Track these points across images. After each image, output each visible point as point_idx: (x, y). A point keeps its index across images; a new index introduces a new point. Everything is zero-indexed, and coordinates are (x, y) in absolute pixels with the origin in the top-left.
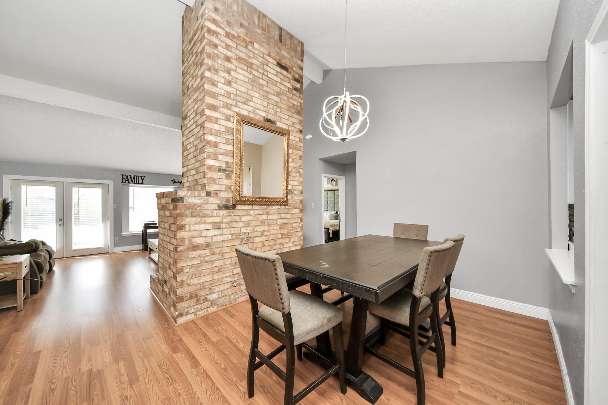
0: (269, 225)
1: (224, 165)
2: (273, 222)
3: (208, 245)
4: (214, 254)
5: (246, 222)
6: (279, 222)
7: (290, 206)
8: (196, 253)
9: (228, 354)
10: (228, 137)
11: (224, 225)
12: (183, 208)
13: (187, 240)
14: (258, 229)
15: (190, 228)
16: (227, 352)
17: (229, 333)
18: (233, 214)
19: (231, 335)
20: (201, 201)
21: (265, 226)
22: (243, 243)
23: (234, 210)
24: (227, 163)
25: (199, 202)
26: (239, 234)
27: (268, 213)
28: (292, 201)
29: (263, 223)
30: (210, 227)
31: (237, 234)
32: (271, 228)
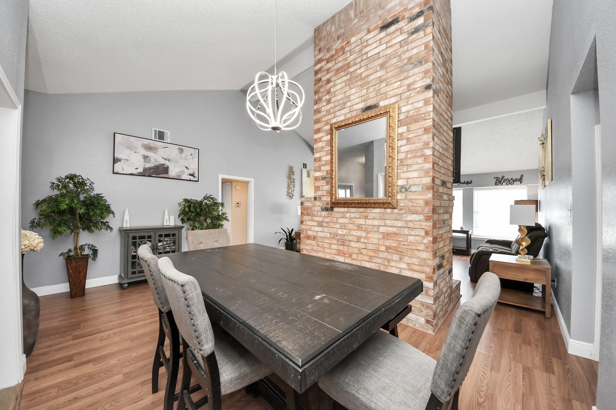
0: (368, 232)
1: (325, 174)
2: (373, 229)
3: (315, 238)
4: (318, 245)
5: (342, 224)
6: (382, 229)
7: (401, 210)
10: (328, 149)
11: (325, 224)
14: (354, 233)
15: (306, 223)
18: (331, 215)
20: (311, 204)
21: (362, 232)
22: (339, 244)
23: (332, 212)
24: (327, 172)
26: (336, 234)
27: (366, 217)
29: (359, 227)
30: (315, 224)
31: (334, 234)
32: (369, 235)
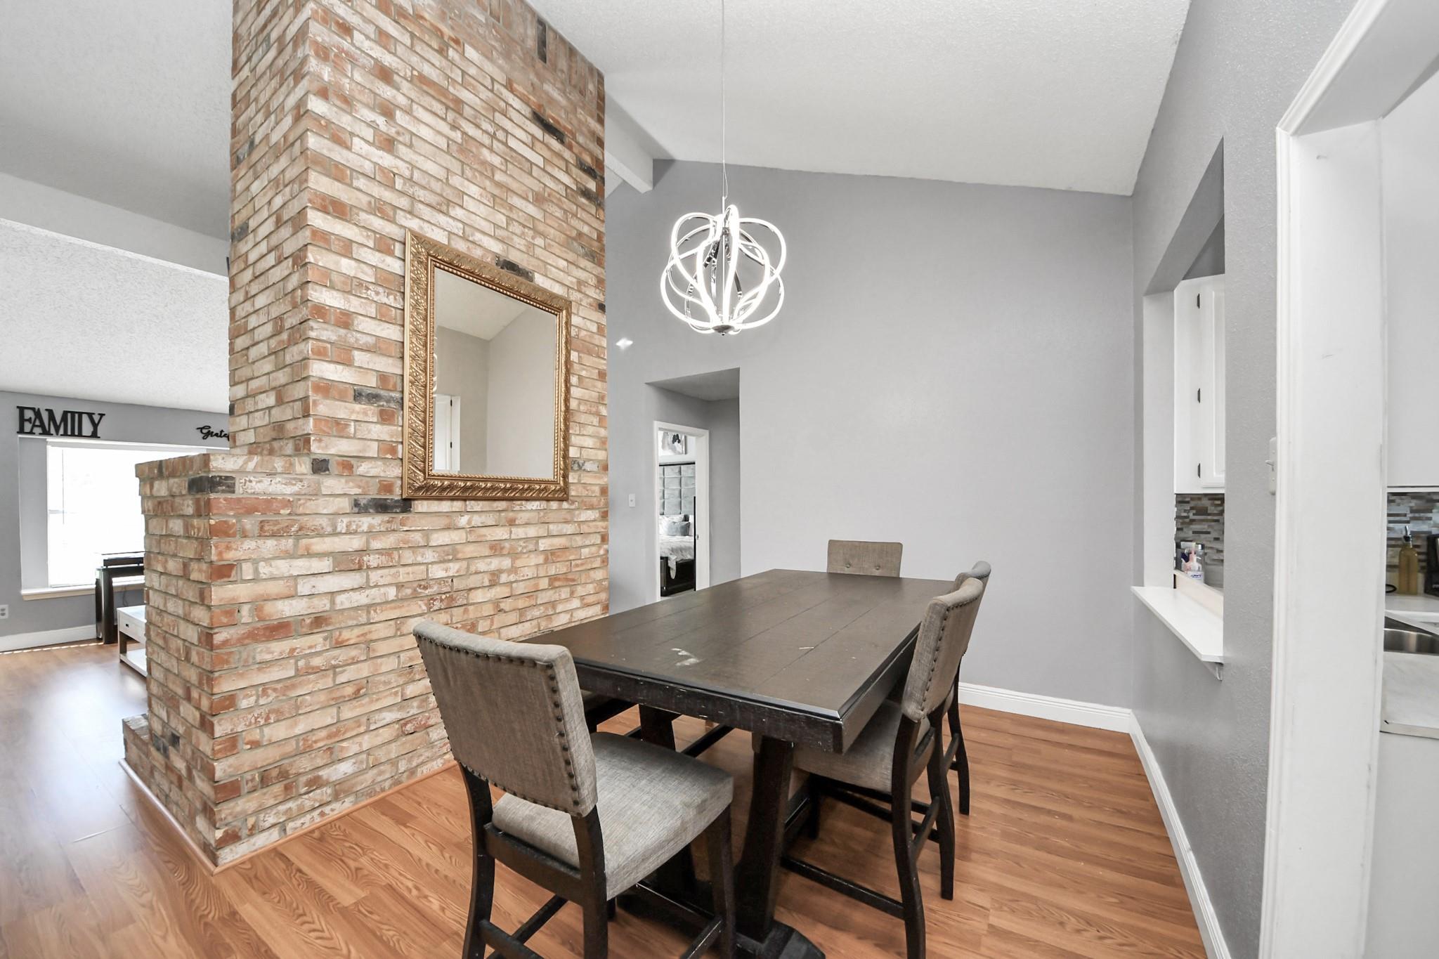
0: (514, 555)
1: (371, 382)
2: (525, 547)
3: (319, 621)
4: (340, 645)
5: (446, 548)
6: (544, 544)
7: (573, 502)
8: (279, 647)
9: (395, 939)
10: (385, 300)
11: (373, 560)
12: (232, 509)
13: (245, 610)
14: (481, 566)
15: (256, 571)
16: (391, 933)
17: (396, 875)
18: (403, 524)
19: (401, 878)
20: (296, 489)
21: (501, 559)
22: (435, 608)
23: (405, 515)
24: (383, 377)
25: (289, 490)
26: (423, 583)
27: (512, 523)
28: (580, 488)
29: (496, 549)
30: (326, 564)
31: (415, 585)
32: (519, 563)
